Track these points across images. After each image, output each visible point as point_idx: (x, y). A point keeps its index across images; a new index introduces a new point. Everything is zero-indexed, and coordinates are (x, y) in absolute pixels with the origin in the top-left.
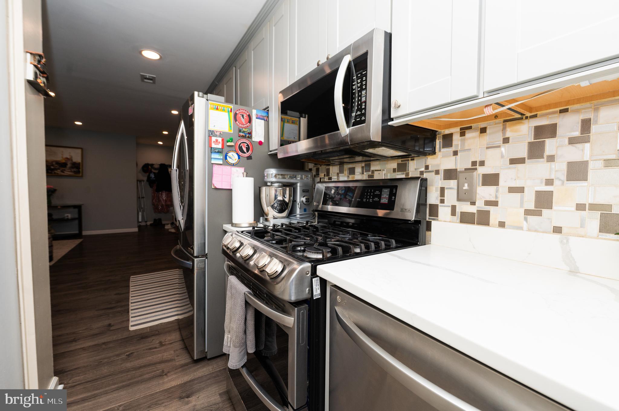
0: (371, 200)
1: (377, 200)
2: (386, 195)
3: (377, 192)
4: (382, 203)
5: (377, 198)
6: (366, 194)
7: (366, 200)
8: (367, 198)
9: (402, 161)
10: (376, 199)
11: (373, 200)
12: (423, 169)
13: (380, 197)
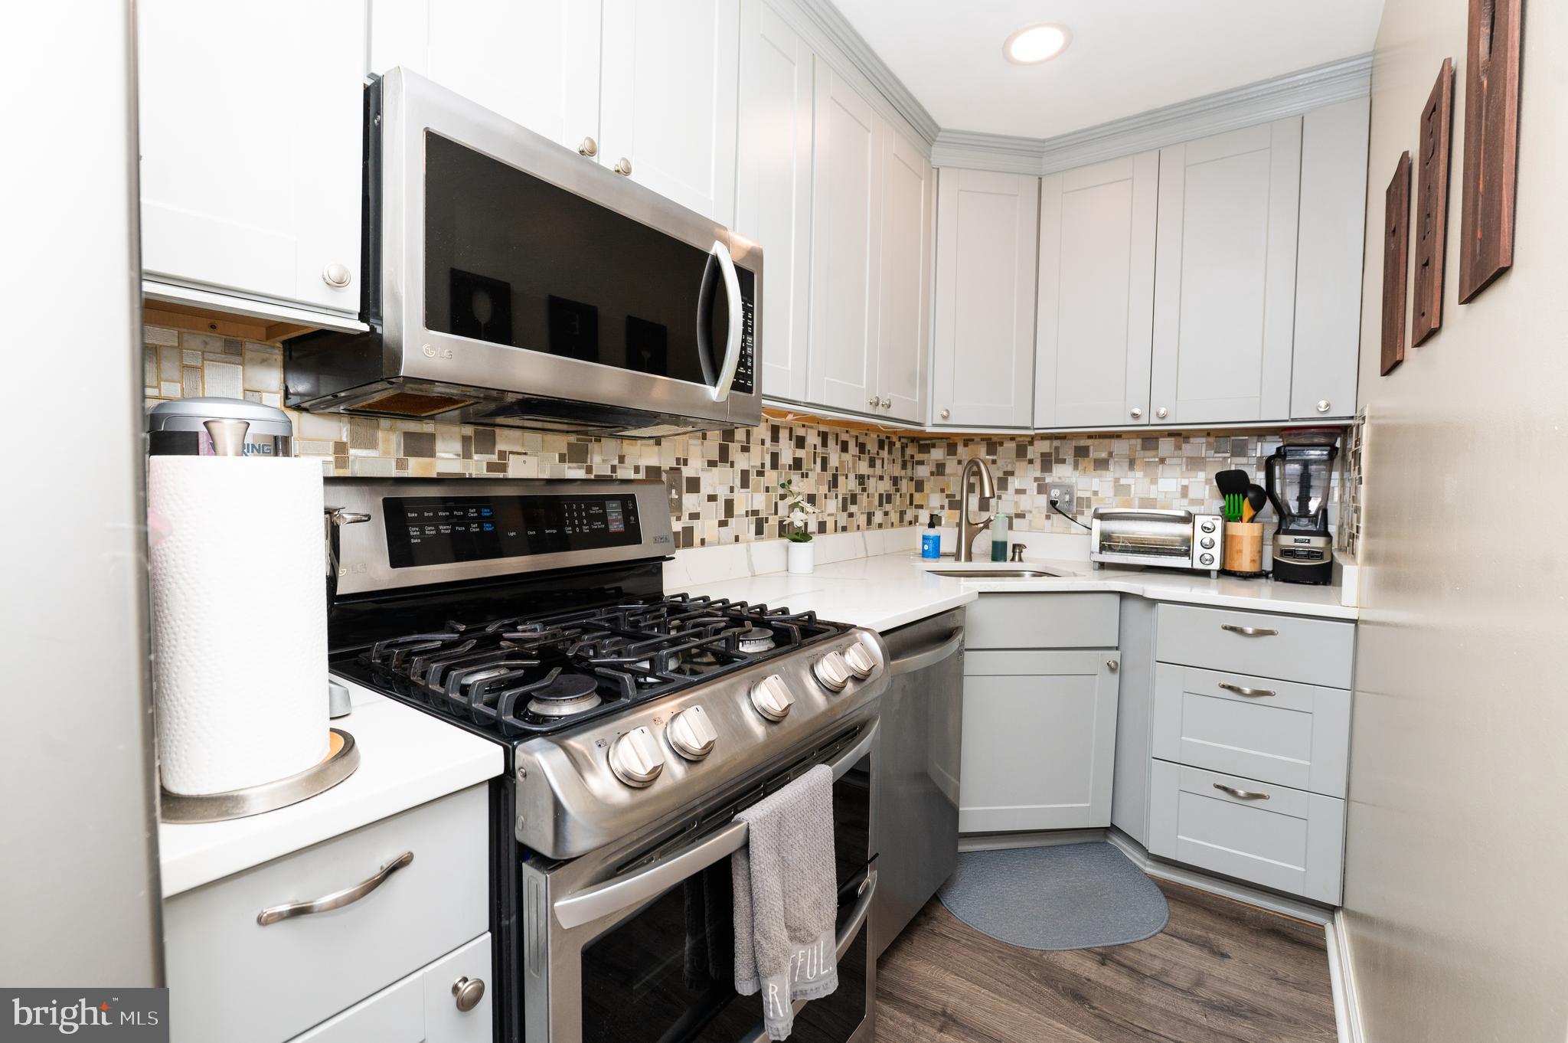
0: (586, 530)
1: (599, 527)
2: (617, 514)
3: (594, 508)
4: (612, 533)
5: (600, 523)
6: (567, 515)
7: (574, 530)
8: (574, 527)
9: (578, 440)
10: (598, 525)
11: (590, 529)
12: (616, 462)
13: (603, 518)
